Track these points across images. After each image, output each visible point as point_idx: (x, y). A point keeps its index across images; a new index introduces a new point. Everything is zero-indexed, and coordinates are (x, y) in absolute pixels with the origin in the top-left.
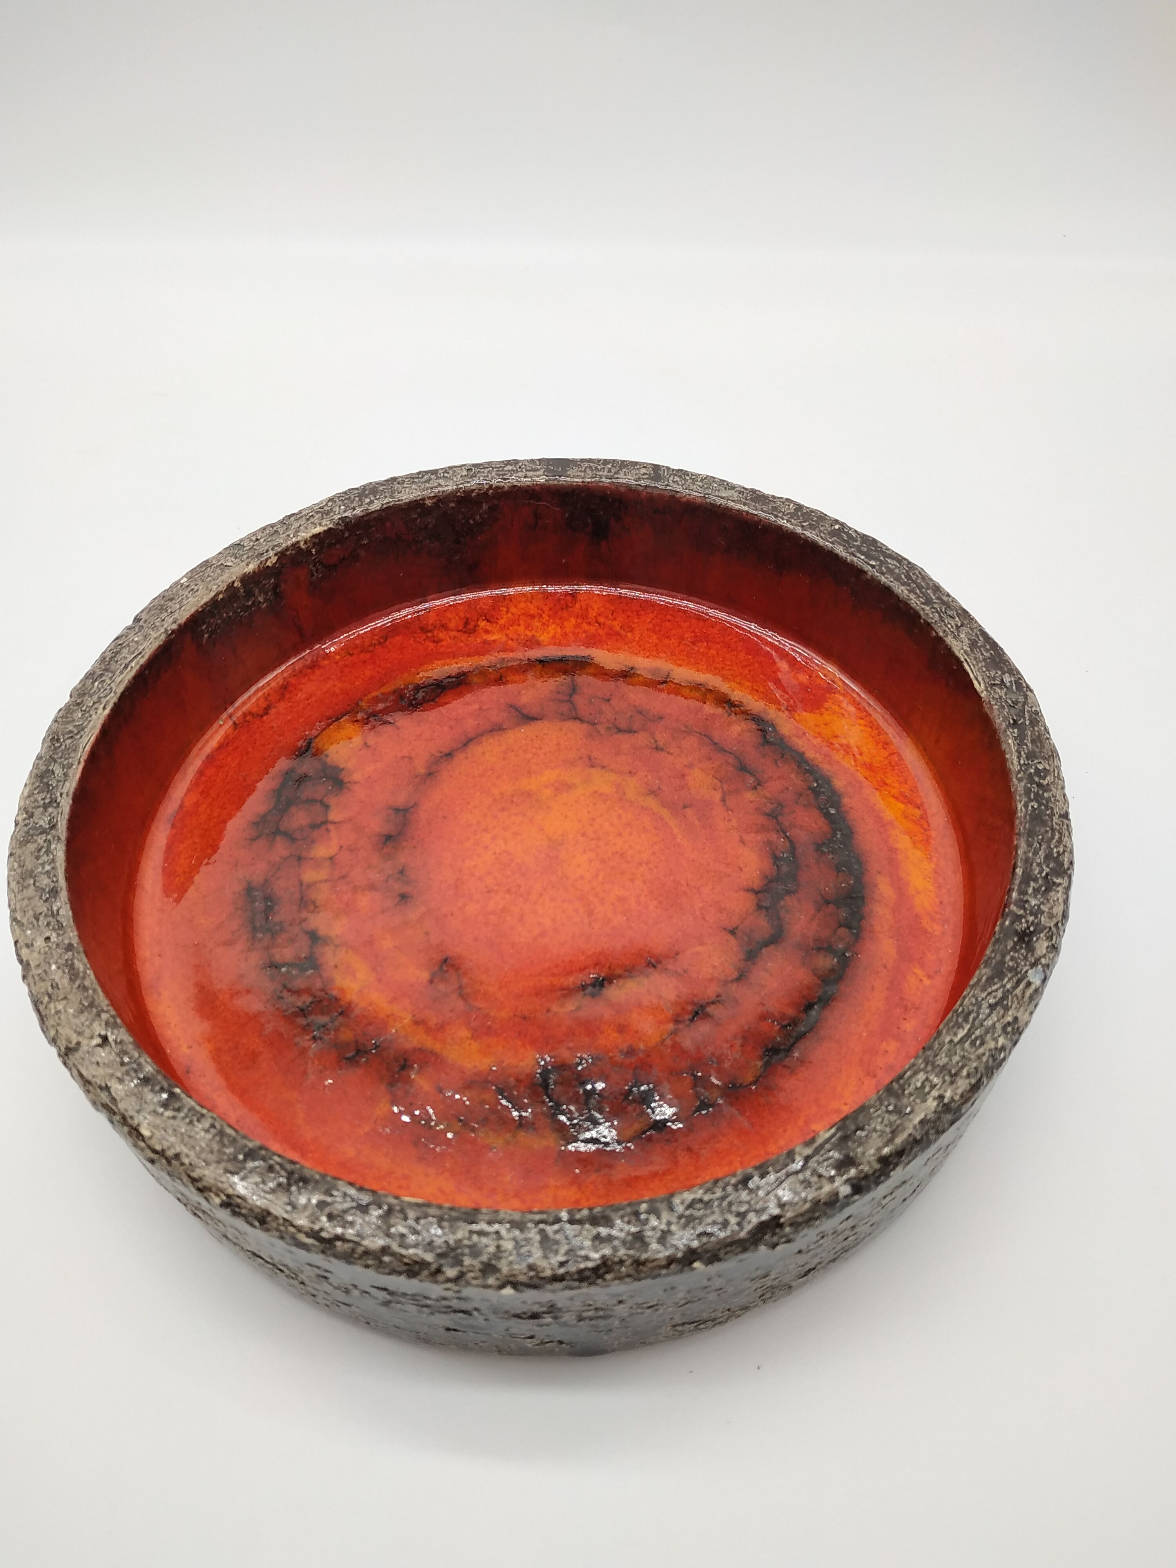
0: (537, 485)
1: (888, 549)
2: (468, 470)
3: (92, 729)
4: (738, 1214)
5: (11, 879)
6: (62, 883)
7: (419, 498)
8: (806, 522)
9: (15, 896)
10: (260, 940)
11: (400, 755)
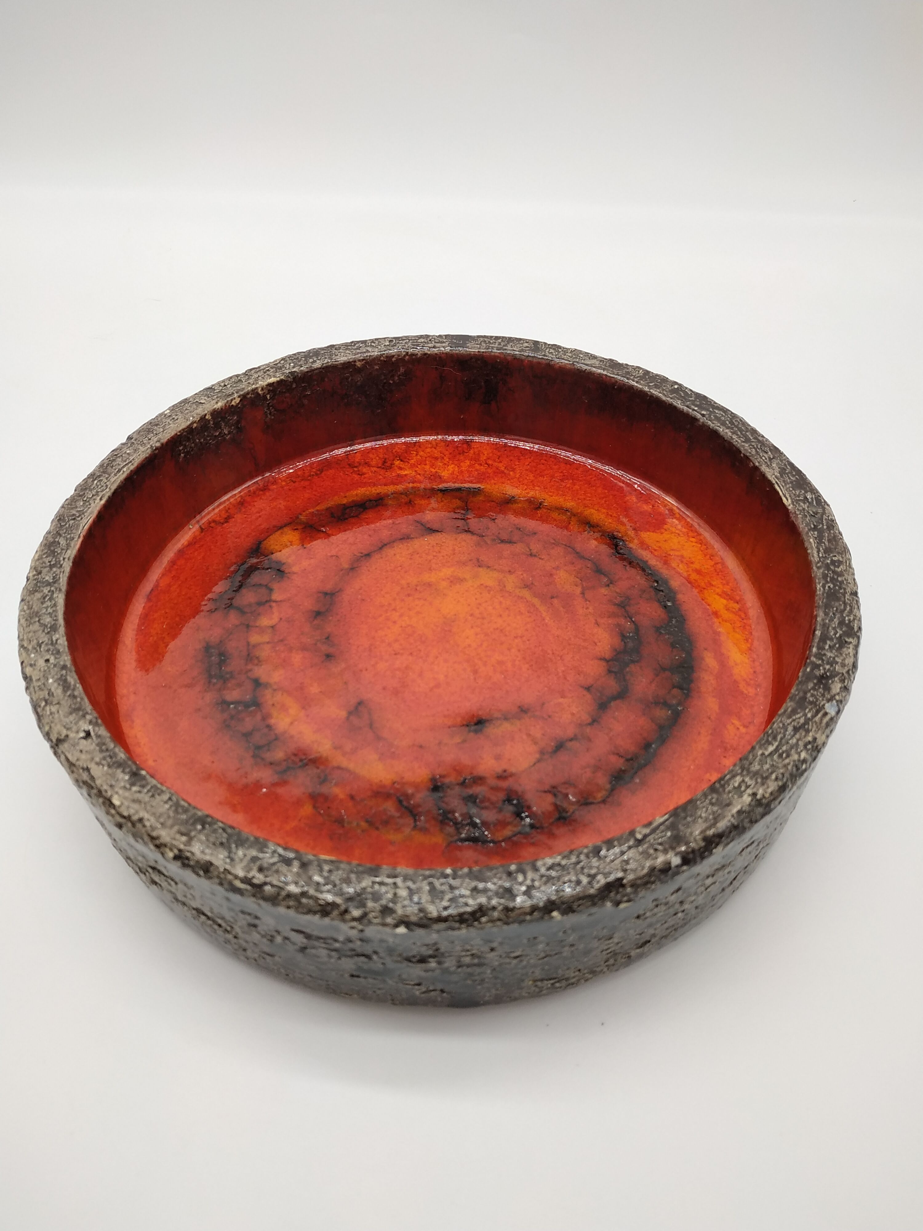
0: (443, 353)
1: (716, 403)
2: (390, 341)
3: (91, 513)
4: (589, 876)
5: (21, 617)
6: (61, 621)
7: (351, 360)
8: (652, 383)
9: (23, 629)
10: (214, 684)
11: (329, 554)
